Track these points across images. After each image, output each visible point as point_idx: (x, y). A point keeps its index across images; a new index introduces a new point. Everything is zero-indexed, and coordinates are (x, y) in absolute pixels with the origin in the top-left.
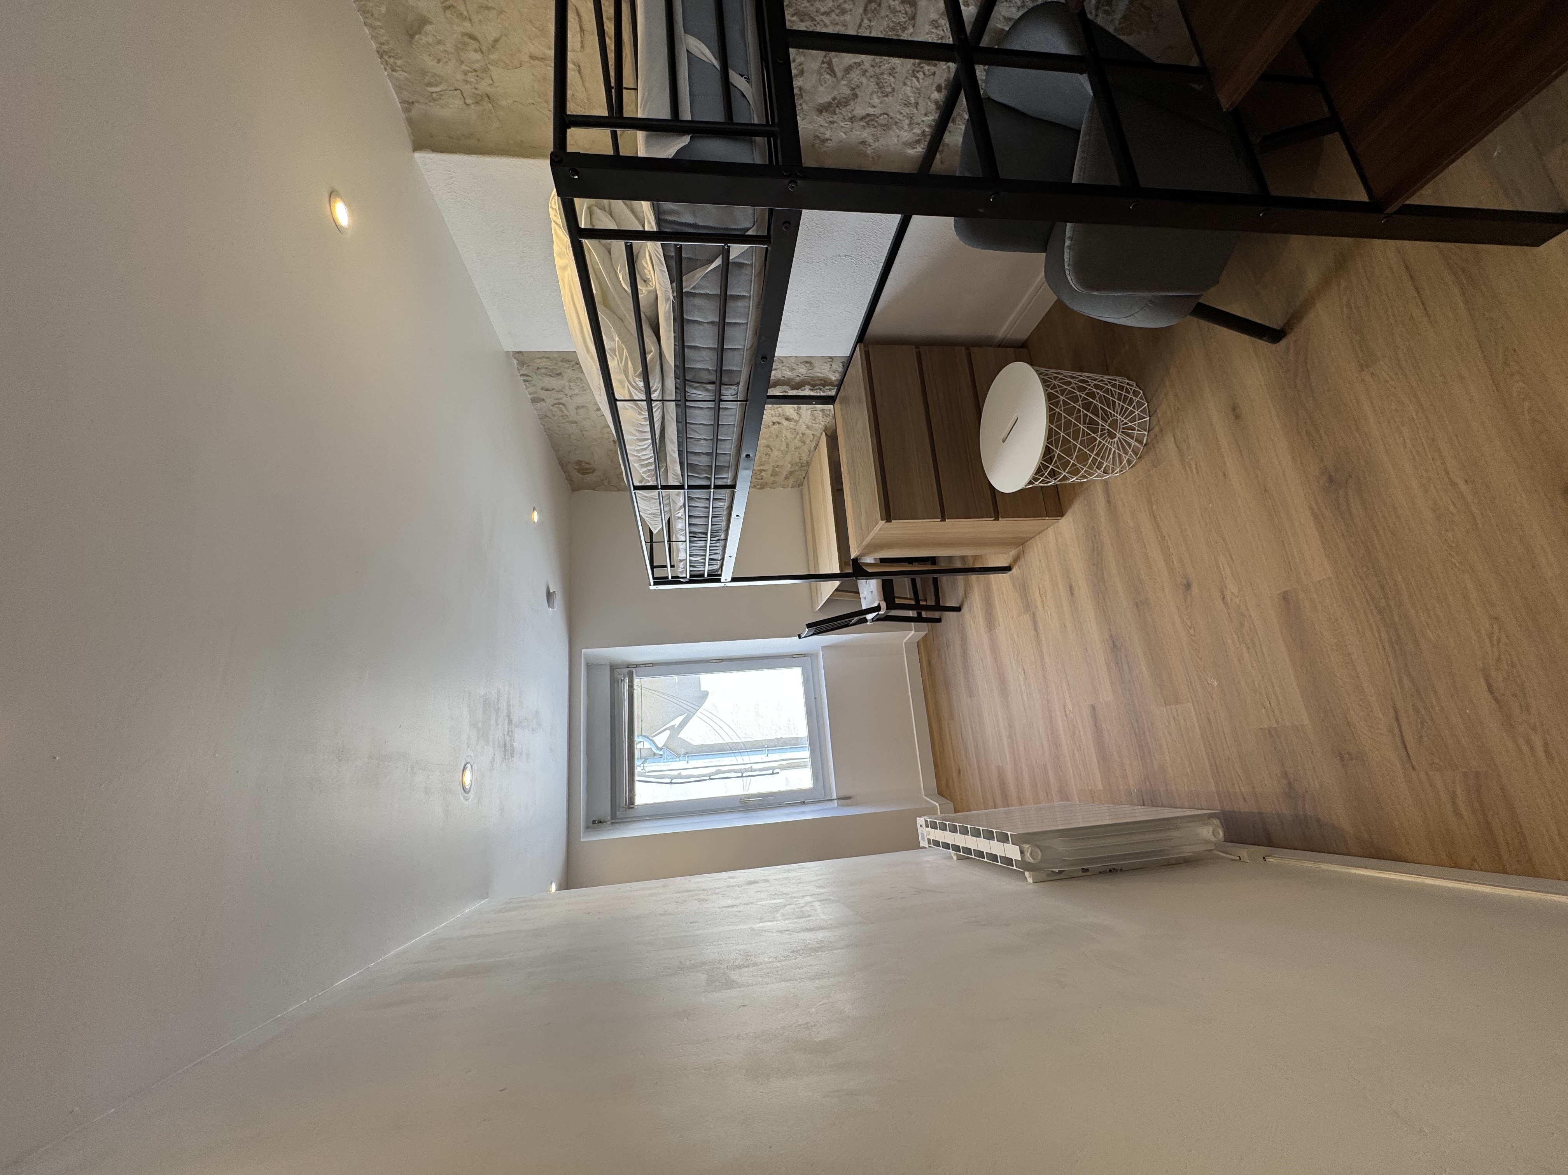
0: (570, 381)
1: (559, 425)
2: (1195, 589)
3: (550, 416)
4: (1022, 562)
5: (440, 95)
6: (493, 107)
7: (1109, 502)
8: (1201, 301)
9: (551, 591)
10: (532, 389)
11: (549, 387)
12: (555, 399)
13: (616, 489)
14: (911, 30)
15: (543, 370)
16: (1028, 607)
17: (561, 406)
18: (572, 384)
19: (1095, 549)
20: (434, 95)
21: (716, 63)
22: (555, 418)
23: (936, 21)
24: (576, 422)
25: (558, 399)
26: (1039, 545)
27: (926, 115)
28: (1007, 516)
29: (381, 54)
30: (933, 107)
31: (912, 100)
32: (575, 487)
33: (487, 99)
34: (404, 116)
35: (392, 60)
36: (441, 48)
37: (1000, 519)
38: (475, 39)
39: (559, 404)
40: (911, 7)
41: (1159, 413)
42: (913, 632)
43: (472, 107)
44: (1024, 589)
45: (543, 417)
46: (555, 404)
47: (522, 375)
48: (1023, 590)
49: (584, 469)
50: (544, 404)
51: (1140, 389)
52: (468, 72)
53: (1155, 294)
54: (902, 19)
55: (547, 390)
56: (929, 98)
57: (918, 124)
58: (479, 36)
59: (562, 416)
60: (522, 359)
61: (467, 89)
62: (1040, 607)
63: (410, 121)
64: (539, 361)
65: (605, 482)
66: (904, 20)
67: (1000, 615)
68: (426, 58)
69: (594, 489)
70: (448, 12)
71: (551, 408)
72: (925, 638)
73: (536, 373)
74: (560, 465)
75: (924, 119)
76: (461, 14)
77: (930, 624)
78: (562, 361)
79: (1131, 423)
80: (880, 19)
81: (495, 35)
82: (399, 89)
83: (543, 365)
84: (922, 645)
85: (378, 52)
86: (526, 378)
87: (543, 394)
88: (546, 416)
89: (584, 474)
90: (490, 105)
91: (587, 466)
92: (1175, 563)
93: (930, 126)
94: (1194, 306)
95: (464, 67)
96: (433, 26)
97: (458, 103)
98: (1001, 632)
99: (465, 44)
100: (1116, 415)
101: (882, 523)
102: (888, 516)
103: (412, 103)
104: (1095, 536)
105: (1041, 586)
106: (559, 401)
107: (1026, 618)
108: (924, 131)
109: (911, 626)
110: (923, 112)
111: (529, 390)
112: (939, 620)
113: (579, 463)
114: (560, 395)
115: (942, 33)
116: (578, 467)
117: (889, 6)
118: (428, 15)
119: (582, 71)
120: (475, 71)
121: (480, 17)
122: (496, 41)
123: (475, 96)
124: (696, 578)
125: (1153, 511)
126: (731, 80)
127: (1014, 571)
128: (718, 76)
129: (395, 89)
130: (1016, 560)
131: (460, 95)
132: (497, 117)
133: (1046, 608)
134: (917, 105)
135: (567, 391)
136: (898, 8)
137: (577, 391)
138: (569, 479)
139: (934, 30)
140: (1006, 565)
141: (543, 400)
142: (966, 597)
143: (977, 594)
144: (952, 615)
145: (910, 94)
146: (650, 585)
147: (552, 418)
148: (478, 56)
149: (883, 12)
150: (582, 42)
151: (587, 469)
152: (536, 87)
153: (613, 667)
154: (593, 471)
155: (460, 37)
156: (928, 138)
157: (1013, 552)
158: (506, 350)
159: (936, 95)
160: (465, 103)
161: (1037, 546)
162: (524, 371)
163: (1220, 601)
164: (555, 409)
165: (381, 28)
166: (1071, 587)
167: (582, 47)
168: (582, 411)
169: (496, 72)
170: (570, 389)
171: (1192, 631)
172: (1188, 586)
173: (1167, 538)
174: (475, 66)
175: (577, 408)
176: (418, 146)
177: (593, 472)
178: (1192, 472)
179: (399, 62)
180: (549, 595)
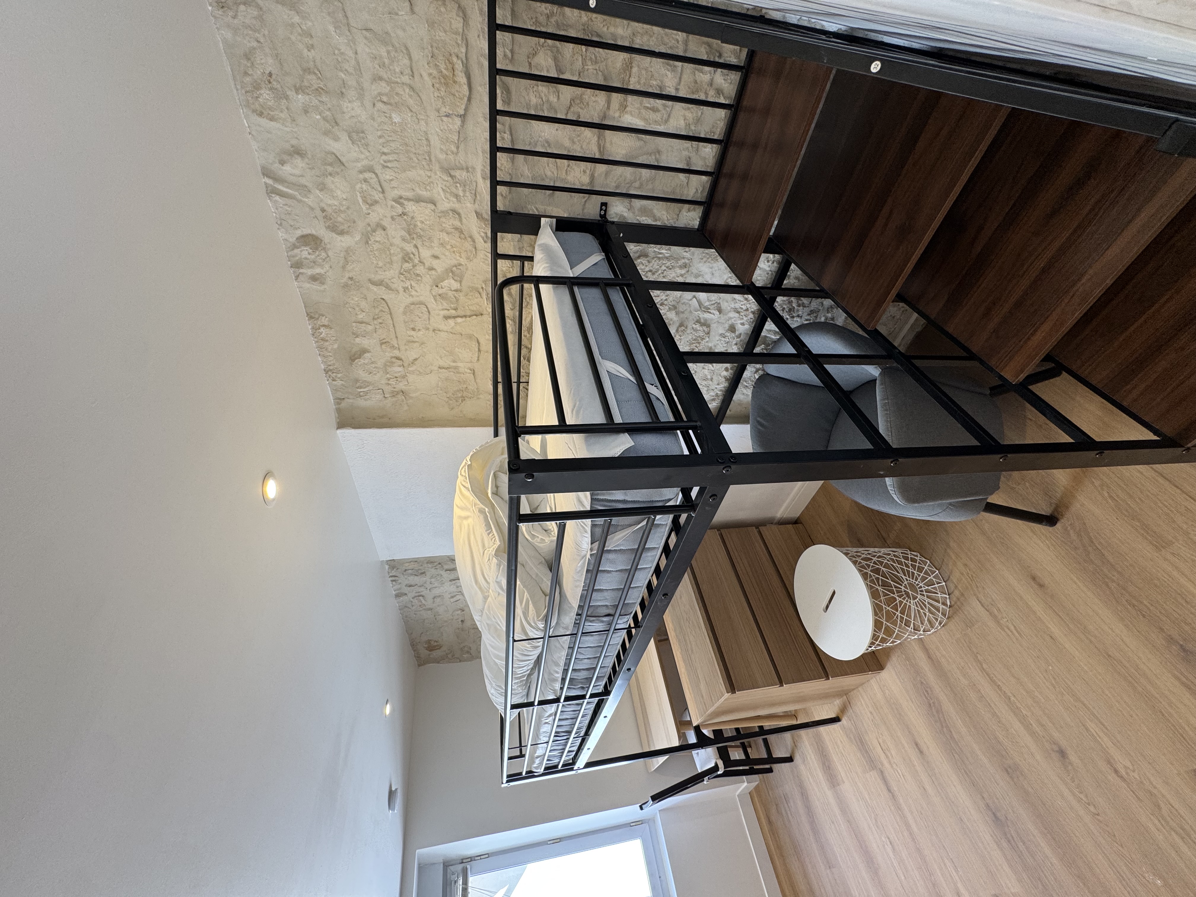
0: (432, 577)
1: (416, 613)
2: (1073, 757)
3: (410, 606)
4: (850, 712)
5: (366, 393)
6: (405, 398)
7: (929, 657)
8: (988, 501)
9: (393, 789)
10: (398, 586)
11: (413, 583)
12: (416, 593)
13: (458, 660)
14: (707, 339)
15: (410, 571)
16: (872, 763)
17: (421, 598)
18: (433, 580)
19: (932, 705)
20: (361, 393)
21: (632, 379)
22: (414, 608)
23: (724, 334)
24: (431, 609)
25: (419, 592)
26: (865, 697)
27: (718, 384)
28: (835, 675)
29: (326, 371)
30: (724, 380)
31: (709, 377)
32: (421, 662)
33: (402, 393)
34: (334, 407)
35: (334, 374)
36: (373, 365)
37: (830, 679)
38: (401, 359)
39: (420, 596)
40: (707, 327)
41: (954, 578)
42: (745, 784)
43: (390, 398)
44: (861, 742)
45: (403, 608)
46: (415, 597)
47: (391, 576)
48: (861, 744)
49: (431, 647)
50: (406, 597)
51: (926, 559)
52: (391, 378)
53: (957, 500)
54: (701, 334)
55: (410, 586)
56: (720, 375)
57: (713, 390)
58: (403, 358)
59: (420, 606)
60: (393, 564)
61: (387, 389)
62: (885, 762)
63: (339, 411)
64: (408, 564)
65: (450, 656)
66: (702, 334)
67: (840, 768)
68: (361, 372)
69: (438, 662)
70: (383, 346)
71: (412, 600)
72: (757, 788)
73: (403, 574)
74: (411, 645)
75: (717, 387)
76: (393, 346)
77: (760, 775)
78: (427, 563)
79: (928, 586)
80: (687, 335)
81: (415, 356)
82: (335, 390)
83: (410, 567)
84: (755, 796)
85: (325, 370)
86: (393, 578)
87: (406, 590)
88: (406, 607)
89: (431, 651)
90: (403, 397)
91: (436, 644)
92: (1034, 725)
93: (721, 390)
94: (984, 505)
95: (388, 376)
96: (370, 354)
97: (379, 397)
98: (846, 788)
99: (393, 363)
100: (908, 579)
101: (727, 695)
102: (732, 688)
103: (344, 399)
104: (927, 691)
105: (881, 741)
106: (420, 594)
107: (873, 776)
108: (717, 394)
109: (743, 779)
110: (717, 383)
111: (394, 587)
112: (770, 770)
113: (429, 641)
114: (422, 589)
115: (728, 340)
116: (426, 646)
117: (693, 328)
118: (369, 348)
119: (476, 374)
120: (396, 377)
121: (407, 347)
122: (416, 360)
123: (393, 392)
124: (551, 769)
125: (984, 669)
126: (648, 391)
127: (844, 721)
128: (636, 387)
129: (332, 391)
130: (843, 709)
131: (382, 393)
132: (407, 403)
133: (894, 766)
134: (712, 379)
135: (429, 586)
136: (699, 329)
137: (436, 585)
138: (418, 657)
139: (723, 339)
140: (832, 715)
141: (406, 594)
142: (796, 746)
143: (807, 743)
144: (784, 767)
145: (707, 374)
146: (502, 783)
147: (411, 607)
148: (401, 369)
149: (689, 331)
150: (478, 357)
151: (435, 646)
152: (440, 384)
153: (447, 864)
154: (440, 647)
155: (389, 359)
156: (721, 398)
157: (838, 702)
158: (381, 560)
159: (725, 373)
160: (384, 397)
161: (862, 697)
162: (393, 573)
163: (1114, 775)
164: (415, 601)
165: (331, 356)
166: (917, 745)
167: (478, 360)
168: (438, 600)
169: (411, 378)
170: (431, 583)
171: (1092, 808)
172: (1062, 753)
173: (1012, 698)
174: (396, 375)
175: (434, 598)
176: (341, 425)
177: (439, 649)
178: (1013, 634)
179: (339, 375)
180: (391, 794)
